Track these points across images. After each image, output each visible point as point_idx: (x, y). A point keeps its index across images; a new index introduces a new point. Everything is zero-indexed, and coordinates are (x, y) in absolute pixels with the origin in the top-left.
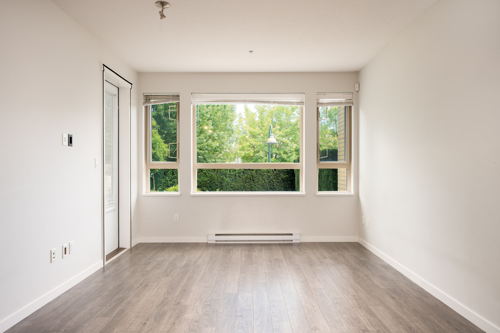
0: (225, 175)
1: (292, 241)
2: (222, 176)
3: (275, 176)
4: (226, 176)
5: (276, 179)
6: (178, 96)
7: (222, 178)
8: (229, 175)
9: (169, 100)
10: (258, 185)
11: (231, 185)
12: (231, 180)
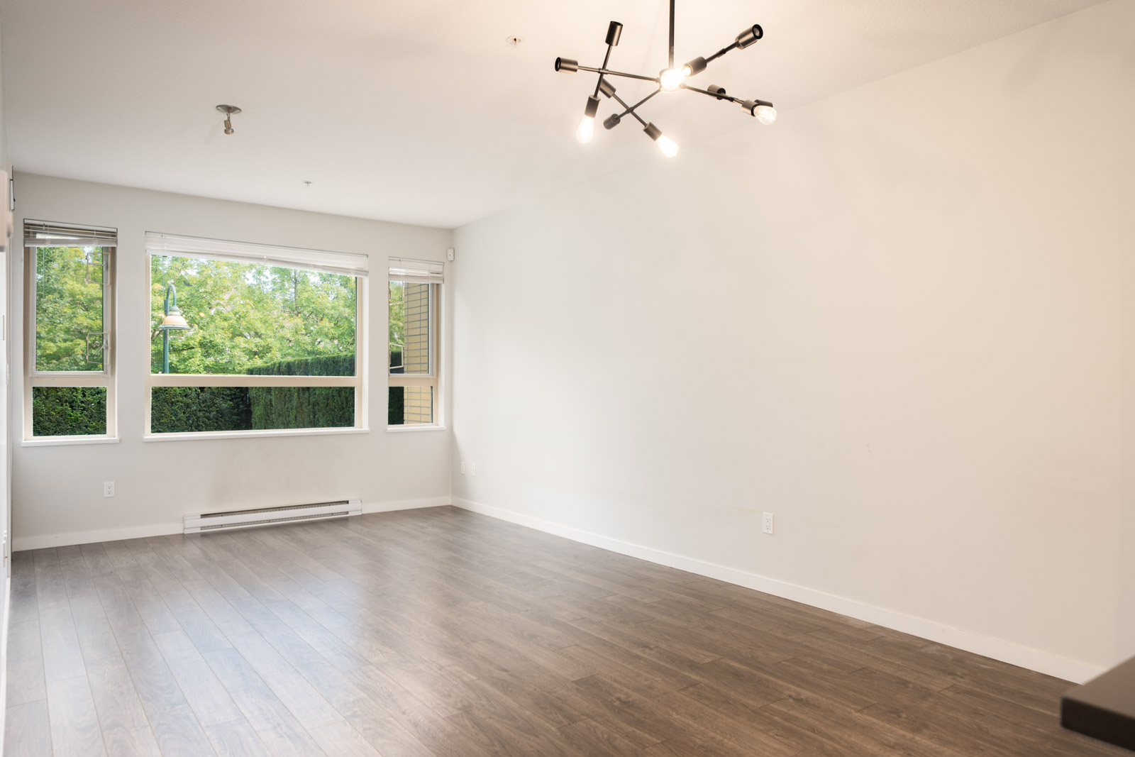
0: (69, 403)
1: (347, 513)
2: (62, 405)
3: (203, 405)
4: (71, 407)
5: (204, 410)
6: (114, 235)
7: (62, 410)
8: (82, 402)
9: (91, 241)
10: (161, 426)
11: (86, 427)
12: (86, 416)
